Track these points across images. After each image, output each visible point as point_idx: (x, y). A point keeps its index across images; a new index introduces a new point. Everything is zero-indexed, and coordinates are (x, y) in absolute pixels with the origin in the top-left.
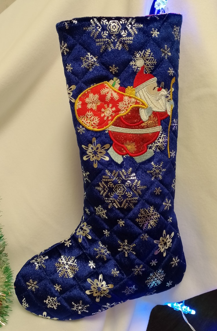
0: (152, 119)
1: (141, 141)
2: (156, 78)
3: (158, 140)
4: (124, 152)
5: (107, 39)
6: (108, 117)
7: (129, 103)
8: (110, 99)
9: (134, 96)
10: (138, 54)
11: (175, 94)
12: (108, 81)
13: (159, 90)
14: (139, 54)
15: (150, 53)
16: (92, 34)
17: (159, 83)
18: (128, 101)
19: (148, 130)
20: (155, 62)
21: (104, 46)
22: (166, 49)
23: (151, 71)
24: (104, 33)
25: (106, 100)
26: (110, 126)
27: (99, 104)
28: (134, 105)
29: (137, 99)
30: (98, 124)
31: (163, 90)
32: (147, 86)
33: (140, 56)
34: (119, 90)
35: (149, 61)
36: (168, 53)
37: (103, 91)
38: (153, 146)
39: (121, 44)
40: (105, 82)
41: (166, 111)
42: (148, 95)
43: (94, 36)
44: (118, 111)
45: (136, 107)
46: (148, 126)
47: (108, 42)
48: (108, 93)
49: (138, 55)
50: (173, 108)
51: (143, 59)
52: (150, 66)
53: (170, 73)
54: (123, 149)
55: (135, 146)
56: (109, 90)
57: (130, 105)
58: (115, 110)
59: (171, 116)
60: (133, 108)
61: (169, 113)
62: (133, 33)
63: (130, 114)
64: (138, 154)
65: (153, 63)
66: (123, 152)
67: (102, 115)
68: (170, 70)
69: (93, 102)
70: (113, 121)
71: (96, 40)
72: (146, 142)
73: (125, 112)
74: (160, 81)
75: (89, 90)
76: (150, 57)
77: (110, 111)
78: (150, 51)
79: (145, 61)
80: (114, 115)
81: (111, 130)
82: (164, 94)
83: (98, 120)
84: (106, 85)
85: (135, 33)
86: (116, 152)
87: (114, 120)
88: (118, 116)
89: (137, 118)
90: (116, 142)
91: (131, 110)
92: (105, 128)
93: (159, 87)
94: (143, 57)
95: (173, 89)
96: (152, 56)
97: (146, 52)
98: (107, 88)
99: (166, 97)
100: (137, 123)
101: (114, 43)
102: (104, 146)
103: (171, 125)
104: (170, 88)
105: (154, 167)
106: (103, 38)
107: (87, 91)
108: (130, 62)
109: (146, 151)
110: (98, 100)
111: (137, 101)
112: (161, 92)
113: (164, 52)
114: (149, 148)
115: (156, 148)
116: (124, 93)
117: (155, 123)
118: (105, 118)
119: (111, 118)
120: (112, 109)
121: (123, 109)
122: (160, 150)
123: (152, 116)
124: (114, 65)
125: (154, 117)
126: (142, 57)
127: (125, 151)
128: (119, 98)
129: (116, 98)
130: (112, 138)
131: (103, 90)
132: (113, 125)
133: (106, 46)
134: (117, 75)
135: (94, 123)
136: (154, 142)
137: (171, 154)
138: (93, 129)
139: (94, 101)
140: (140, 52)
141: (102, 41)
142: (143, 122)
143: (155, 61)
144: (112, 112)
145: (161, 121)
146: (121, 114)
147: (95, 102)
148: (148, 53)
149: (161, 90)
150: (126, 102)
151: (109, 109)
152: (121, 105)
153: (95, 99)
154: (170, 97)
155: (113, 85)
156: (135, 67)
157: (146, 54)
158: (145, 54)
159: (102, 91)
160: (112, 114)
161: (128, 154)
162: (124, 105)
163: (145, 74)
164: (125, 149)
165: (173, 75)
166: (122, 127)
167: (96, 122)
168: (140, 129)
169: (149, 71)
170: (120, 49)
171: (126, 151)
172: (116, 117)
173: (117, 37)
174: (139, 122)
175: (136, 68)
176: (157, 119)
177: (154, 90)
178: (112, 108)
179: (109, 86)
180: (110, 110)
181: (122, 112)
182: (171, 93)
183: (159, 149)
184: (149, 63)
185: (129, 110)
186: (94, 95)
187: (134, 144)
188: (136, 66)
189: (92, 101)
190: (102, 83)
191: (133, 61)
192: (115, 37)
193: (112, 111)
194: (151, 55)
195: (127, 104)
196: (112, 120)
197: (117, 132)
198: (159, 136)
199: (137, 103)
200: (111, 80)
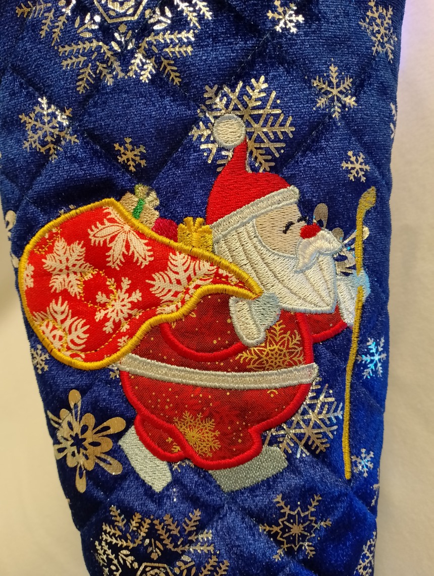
0: (277, 339)
1: (237, 416)
2: (297, 190)
3: (303, 413)
4: (176, 451)
5: (95, 44)
6: (117, 325)
7: (189, 279)
8: (123, 260)
9: (207, 254)
10: (218, 100)
11: (375, 248)
12: (119, 196)
13: (308, 233)
14: (223, 96)
15: (268, 91)
16: (45, 28)
17: (306, 206)
18: (185, 271)
19: (262, 376)
20: (289, 129)
21: (88, 70)
22: (335, 81)
23: (273, 164)
24: (82, 23)
25: (109, 262)
26: (124, 354)
27: (89, 276)
28: (208, 287)
29: (219, 266)
30: (84, 346)
31: (324, 232)
32: (256, 217)
33: (227, 106)
34: (158, 229)
35: (261, 122)
36: (342, 97)
37: (99, 233)
38: (283, 436)
39: (150, 59)
40: (107, 200)
41: (337, 309)
42: (264, 251)
43: (49, 34)
44: (150, 304)
45: (217, 294)
46: (261, 363)
47: (99, 53)
48: (112, 239)
49: (219, 103)
50: (364, 299)
51: (242, 117)
52: (267, 144)
53: (354, 172)
54: (170, 440)
55: (214, 431)
56: (116, 228)
57: (193, 285)
58: (140, 299)
59: (356, 330)
60: (204, 297)
61: (351, 317)
62: (193, 18)
63: (195, 316)
64: (227, 461)
65: (279, 133)
66: (171, 452)
67: (99, 316)
68: (353, 159)
69: (67, 268)
70: (135, 339)
71: (61, 50)
72: (258, 422)
73: (177, 308)
74: (310, 201)
75: (54, 226)
76: (268, 110)
77: (124, 303)
78: (265, 86)
79: (248, 124)
80: (137, 317)
81: (128, 369)
82: (327, 250)
83: (85, 332)
84: (110, 210)
85: (201, 18)
86: (148, 446)
87: (139, 333)
88: (152, 320)
89: (222, 333)
90: (147, 412)
91: (198, 304)
92: (106, 360)
93: (309, 222)
94: (241, 107)
95: (366, 229)
96: (275, 106)
97: (248, 88)
98: (112, 221)
99: (336, 260)
100: (223, 351)
101: (125, 58)
102: (105, 424)
103: (356, 361)
104: (353, 227)
105: (283, 515)
106: (84, 40)
107: (50, 231)
108: (191, 129)
109: (258, 452)
110: (82, 261)
111: (221, 271)
112: (315, 241)
113: (327, 93)
114: (267, 442)
115: (295, 443)
116: (172, 242)
117: (291, 353)
118: (108, 328)
119: (128, 327)
120: (130, 296)
121: (169, 297)
122: (313, 452)
123: (278, 328)
124: (128, 140)
125: (285, 333)
126: (236, 109)
127: (178, 448)
128: (152, 259)
129: (141, 260)
130: (134, 399)
131: (96, 227)
132: (134, 351)
133: (94, 68)
134: (145, 176)
135: (72, 341)
136: (285, 423)
137: (354, 464)
138: (69, 359)
139: (70, 265)
140: (226, 89)
141: (80, 49)
142: (245, 348)
143: (288, 124)
144: (129, 306)
145: (315, 345)
146: (164, 316)
147: (76, 269)
148: (255, 94)
149: (314, 235)
150: (177, 273)
151: (122, 295)
152: (160, 284)
153: (72, 261)
154: (355, 258)
155: (136, 213)
156: (210, 146)
157: (250, 97)
158: (245, 98)
159: (92, 230)
160: (130, 312)
161: (189, 460)
162: (171, 282)
163: (250, 172)
164: (180, 440)
165: (363, 179)
166: (168, 361)
167: (78, 337)
168: (234, 373)
169: (266, 161)
170: (145, 77)
171: (183, 447)
172: (145, 327)
173: (133, 36)
174: (230, 345)
175: (214, 151)
176: (298, 338)
177: (285, 232)
178: (129, 292)
179: (122, 215)
180: (123, 300)
181: (168, 309)
182: (359, 246)
183: (306, 446)
184: (265, 130)
185: (191, 302)
186: (69, 244)
187: (210, 424)
188: (213, 142)
189: (63, 267)
190: (97, 203)
191: (201, 123)
192: (125, 34)
193: (131, 302)
194: (270, 102)
195: (184, 281)
196: (131, 334)
197: (150, 379)
198: (308, 401)
199: (218, 278)
200: (128, 195)
